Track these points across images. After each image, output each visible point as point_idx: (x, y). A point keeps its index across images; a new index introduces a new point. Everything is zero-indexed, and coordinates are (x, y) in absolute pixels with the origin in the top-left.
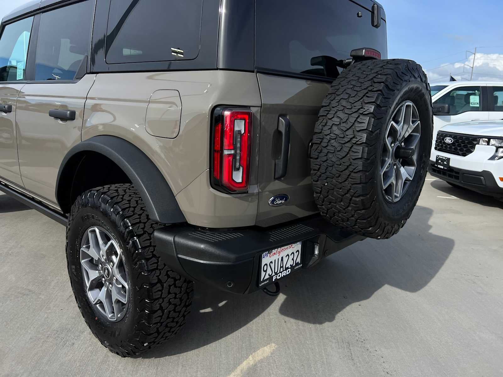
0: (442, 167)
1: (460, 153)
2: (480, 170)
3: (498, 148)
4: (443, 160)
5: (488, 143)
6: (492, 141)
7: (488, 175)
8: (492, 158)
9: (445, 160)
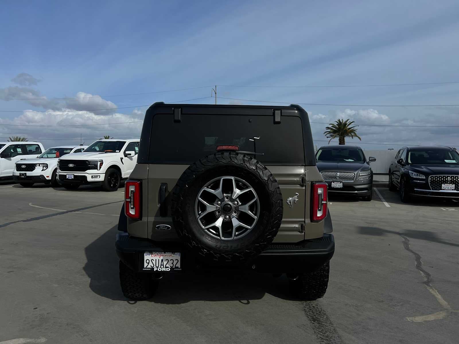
0: (24, 177)
1: (30, 170)
2: (39, 175)
3: (43, 167)
4: (23, 174)
5: (39, 166)
6: (41, 165)
7: (42, 176)
8: (42, 170)
9: (24, 174)
